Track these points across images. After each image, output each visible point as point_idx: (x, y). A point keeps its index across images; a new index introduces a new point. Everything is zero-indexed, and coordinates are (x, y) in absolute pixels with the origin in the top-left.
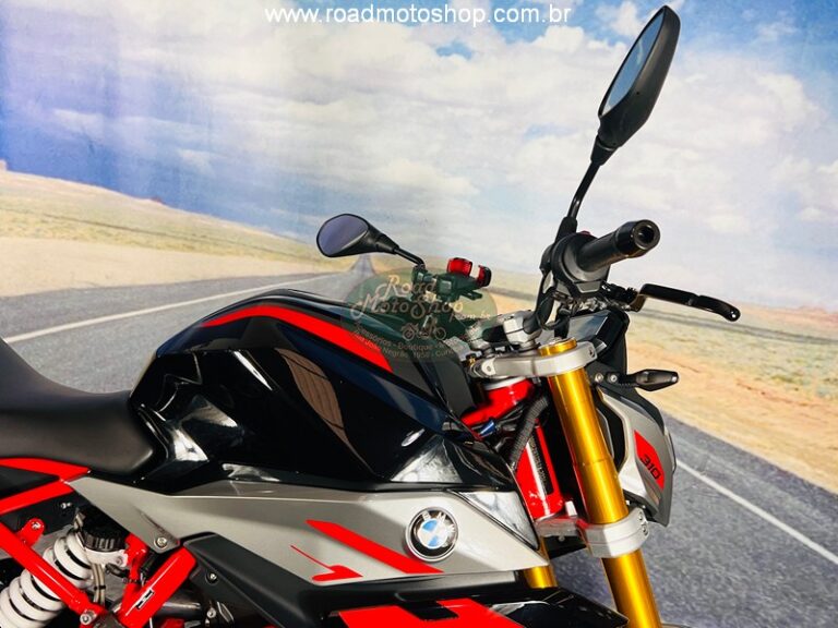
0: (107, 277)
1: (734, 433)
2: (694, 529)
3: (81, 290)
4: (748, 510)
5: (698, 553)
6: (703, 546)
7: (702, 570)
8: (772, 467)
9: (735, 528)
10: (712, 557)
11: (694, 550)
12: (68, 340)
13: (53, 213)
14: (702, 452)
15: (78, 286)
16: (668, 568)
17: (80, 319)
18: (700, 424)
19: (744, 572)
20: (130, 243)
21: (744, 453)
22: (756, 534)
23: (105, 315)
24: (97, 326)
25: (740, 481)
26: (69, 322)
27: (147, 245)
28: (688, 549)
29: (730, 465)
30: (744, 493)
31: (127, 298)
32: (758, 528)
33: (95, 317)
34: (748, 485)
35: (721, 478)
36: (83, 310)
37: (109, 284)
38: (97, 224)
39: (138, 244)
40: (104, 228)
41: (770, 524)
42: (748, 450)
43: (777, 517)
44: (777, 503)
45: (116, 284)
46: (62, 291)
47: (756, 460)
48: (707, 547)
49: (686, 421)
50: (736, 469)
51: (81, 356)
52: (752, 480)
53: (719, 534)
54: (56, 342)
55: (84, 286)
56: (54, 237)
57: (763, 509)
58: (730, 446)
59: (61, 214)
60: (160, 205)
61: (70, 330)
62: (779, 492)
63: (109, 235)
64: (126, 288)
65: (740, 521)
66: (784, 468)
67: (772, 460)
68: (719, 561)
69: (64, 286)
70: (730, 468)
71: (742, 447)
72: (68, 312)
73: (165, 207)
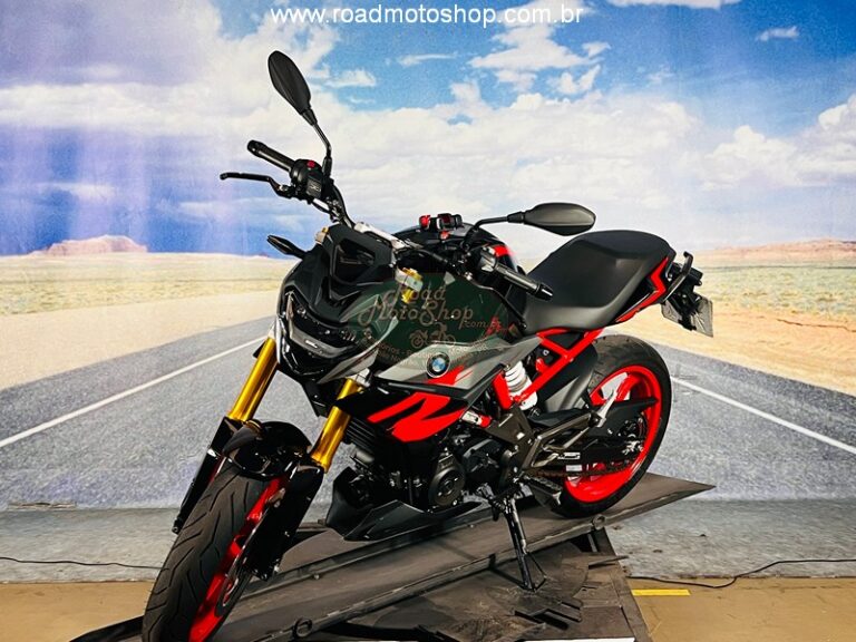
0: (229, 319)
1: (694, 345)
2: (682, 421)
3: (208, 333)
4: (717, 399)
5: (689, 439)
6: (691, 434)
7: (695, 452)
8: (724, 364)
9: (710, 414)
10: (700, 440)
11: (686, 438)
12: (200, 375)
13: (183, 279)
14: (676, 363)
15: (205, 330)
16: (671, 456)
17: (209, 356)
18: (669, 342)
19: (725, 446)
20: (244, 290)
21: (703, 358)
22: (726, 416)
23: (229, 348)
24: (222, 358)
25: (705, 378)
26: (200, 360)
27: (259, 289)
28: (682, 438)
29: (696, 368)
30: (710, 388)
31: (246, 331)
32: (724, 410)
33: (221, 351)
34: (711, 380)
35: (692, 379)
36: (211, 348)
37: (229, 324)
38: (218, 281)
39: (251, 289)
40: (224, 283)
41: (733, 407)
42: (705, 355)
43: (737, 400)
44: (734, 389)
45: (237, 323)
46: (193, 336)
47: (713, 361)
48: (695, 433)
49: (659, 343)
50: (700, 370)
51: (211, 385)
52: (713, 377)
53: (700, 421)
54: (190, 377)
55: (210, 329)
56: (185, 296)
57: (726, 396)
58: (693, 355)
59: (190, 278)
60: (265, 258)
61: (201, 366)
62: (733, 381)
63: (229, 287)
64: (244, 324)
65: (712, 408)
66: (732, 362)
67: (723, 359)
68: (704, 443)
69: (194, 333)
70: (696, 370)
71: (701, 354)
72: (198, 351)
73: (269, 259)
